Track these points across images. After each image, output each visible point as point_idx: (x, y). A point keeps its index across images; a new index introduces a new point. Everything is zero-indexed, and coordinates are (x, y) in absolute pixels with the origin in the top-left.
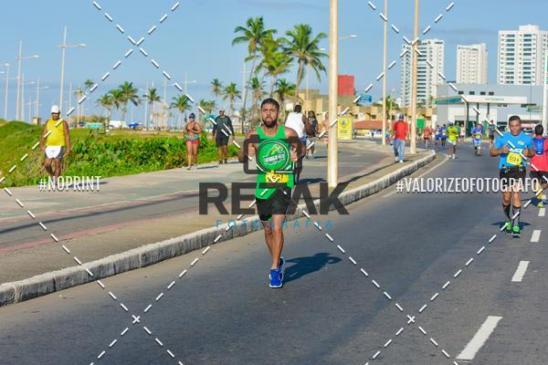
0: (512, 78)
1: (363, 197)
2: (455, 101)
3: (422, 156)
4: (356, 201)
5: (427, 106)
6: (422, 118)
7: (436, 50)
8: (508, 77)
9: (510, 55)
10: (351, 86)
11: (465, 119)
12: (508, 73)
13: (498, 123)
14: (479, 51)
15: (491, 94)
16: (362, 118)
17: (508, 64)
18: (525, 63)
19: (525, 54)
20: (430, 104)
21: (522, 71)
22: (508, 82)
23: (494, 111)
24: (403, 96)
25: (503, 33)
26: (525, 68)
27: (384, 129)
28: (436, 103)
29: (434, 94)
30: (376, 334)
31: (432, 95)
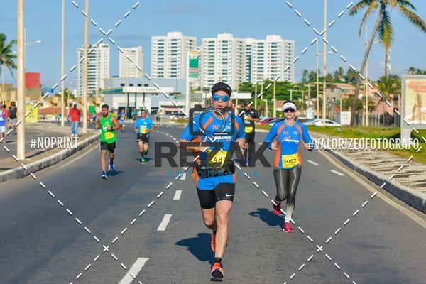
0: (163, 73)
1: (45, 167)
2: (119, 91)
3: (92, 135)
4: (39, 170)
5: (97, 95)
6: (93, 105)
7: (103, 52)
8: (159, 73)
9: (161, 55)
10: (38, 80)
11: (126, 106)
12: (159, 69)
13: (152, 108)
14: (137, 52)
15: (146, 85)
16: (47, 105)
17: (159, 62)
18: (172, 62)
19: (172, 55)
20: (99, 94)
21: (171, 67)
22: (159, 76)
23: (148, 99)
24: (79, 88)
25: (155, 39)
26: (172, 65)
27: (63, 114)
28: (104, 93)
29: (102, 87)
30: (49, 274)
31: (101, 87)
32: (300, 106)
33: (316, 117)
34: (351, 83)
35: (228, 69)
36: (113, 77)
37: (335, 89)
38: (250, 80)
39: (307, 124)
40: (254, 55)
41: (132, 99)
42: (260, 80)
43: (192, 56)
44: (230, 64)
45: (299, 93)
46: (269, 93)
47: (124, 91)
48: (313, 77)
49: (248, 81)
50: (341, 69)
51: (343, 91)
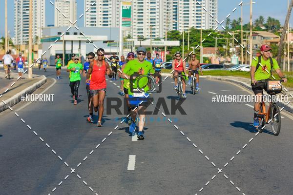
0: (95, 22)
2: (56, 40)
8: (92, 22)
9: (93, 5)
11: (63, 53)
12: (92, 18)
14: (71, 3)
15: (81, 34)
17: (92, 12)
18: (104, 11)
19: (104, 5)
20: (36, 41)
21: (102, 17)
22: (92, 25)
23: (83, 46)
24: (16, 36)
26: (104, 15)
28: (41, 41)
29: (40, 34)
31: (37, 35)
32: (225, 53)
33: (240, 63)
34: (270, 31)
35: (156, 18)
36: (48, 26)
37: (257, 37)
38: (176, 28)
39: (232, 69)
40: (180, 5)
41: (68, 47)
42: (186, 29)
43: (125, 6)
44: (158, 14)
45: (224, 41)
46: (195, 41)
47: (61, 39)
48: (236, 25)
49: (174, 30)
50: (261, 18)
51: (264, 38)
